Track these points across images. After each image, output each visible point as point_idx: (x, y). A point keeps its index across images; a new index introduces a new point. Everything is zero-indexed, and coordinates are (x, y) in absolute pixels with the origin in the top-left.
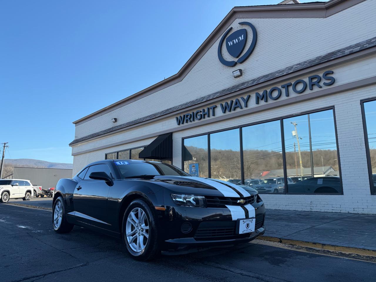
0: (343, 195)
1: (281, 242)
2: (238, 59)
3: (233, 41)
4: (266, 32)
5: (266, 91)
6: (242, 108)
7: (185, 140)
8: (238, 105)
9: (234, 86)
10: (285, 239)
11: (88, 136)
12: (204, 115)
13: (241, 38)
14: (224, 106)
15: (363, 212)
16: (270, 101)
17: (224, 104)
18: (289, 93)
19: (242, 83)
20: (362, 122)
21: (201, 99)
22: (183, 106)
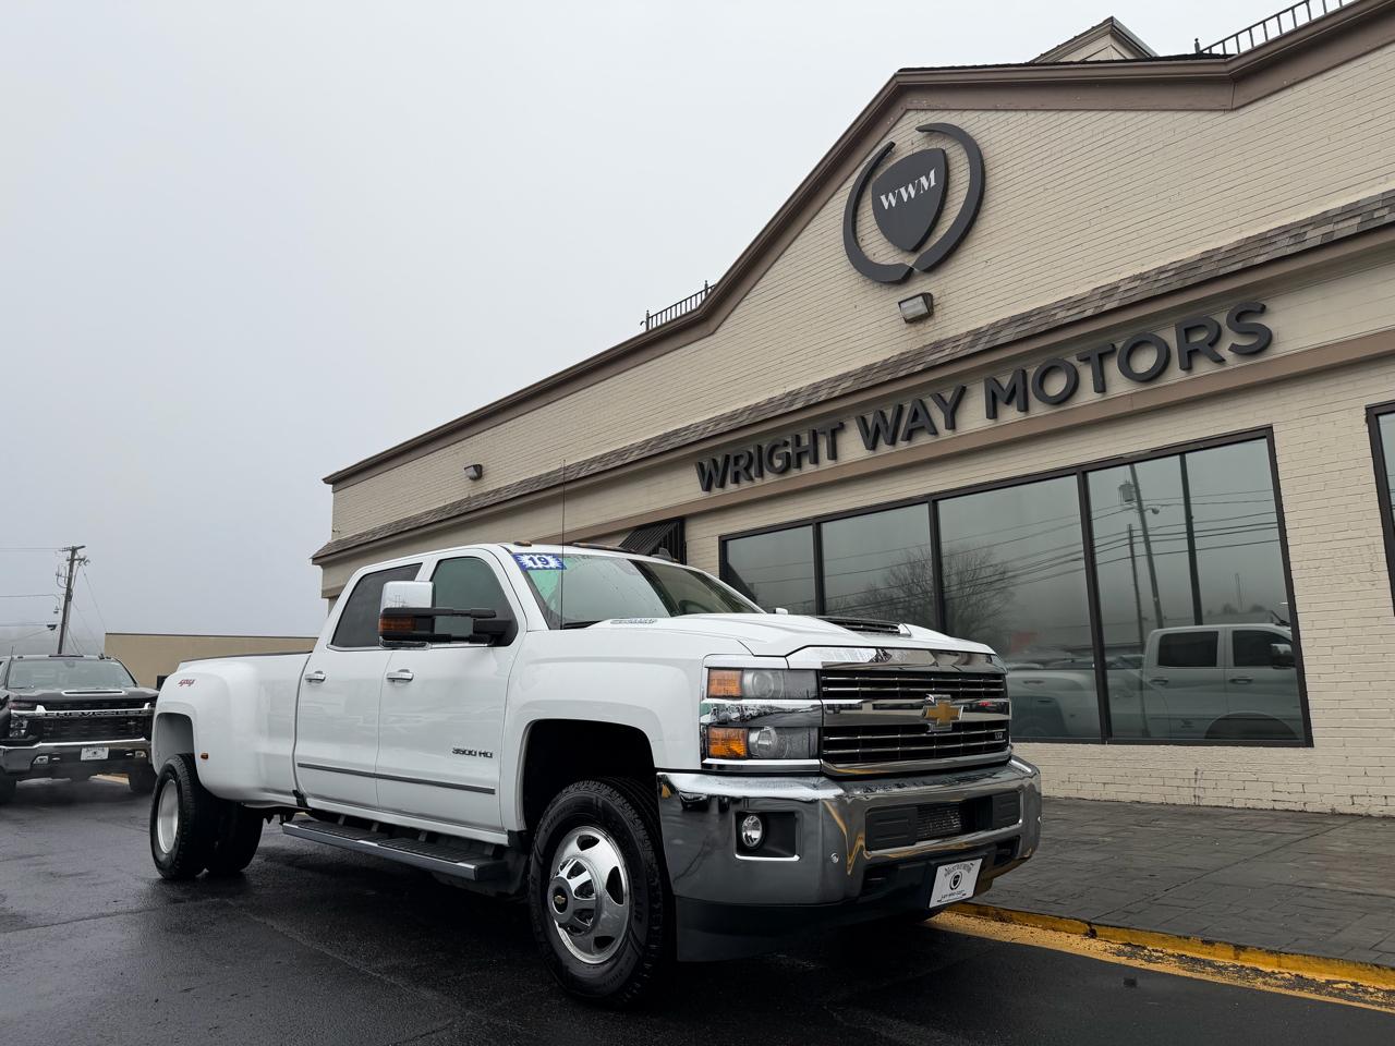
0: (1313, 746)
1: (1093, 934)
3: (899, 192)
4: (1018, 161)
5: (1024, 371)
6: (935, 433)
7: (730, 543)
8: (920, 423)
9: (902, 354)
10: (1107, 926)
11: (382, 528)
12: (799, 456)
13: (928, 181)
14: (870, 424)
15: (1385, 808)
16: (1038, 409)
17: (870, 418)
18: (1107, 385)
19: (935, 343)
20: (1375, 485)
21: (787, 399)
22: (721, 425)
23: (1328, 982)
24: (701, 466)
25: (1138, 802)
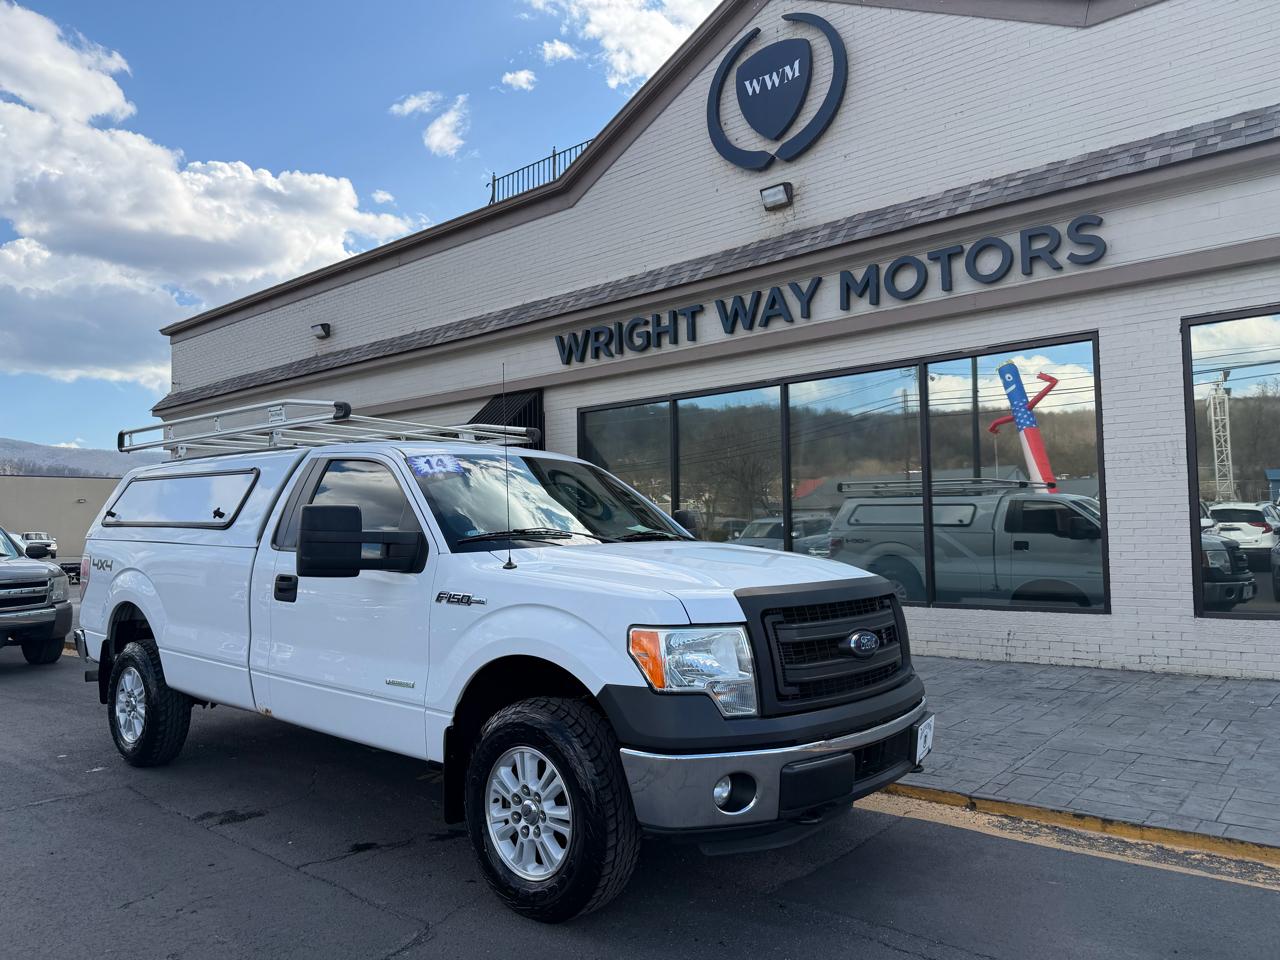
0: (1110, 613)
1: (972, 806)
2: (780, 144)
3: (764, 79)
4: (880, 58)
5: (877, 266)
6: (791, 320)
7: (587, 415)
8: (777, 308)
9: (762, 241)
10: (987, 800)
11: (226, 383)
12: (659, 336)
13: (792, 71)
14: (729, 308)
15: (1167, 666)
16: (888, 304)
17: (729, 303)
18: (954, 284)
19: (793, 232)
20: (1183, 389)
21: (648, 279)
22: (581, 301)
23: (1186, 853)
24: (560, 340)
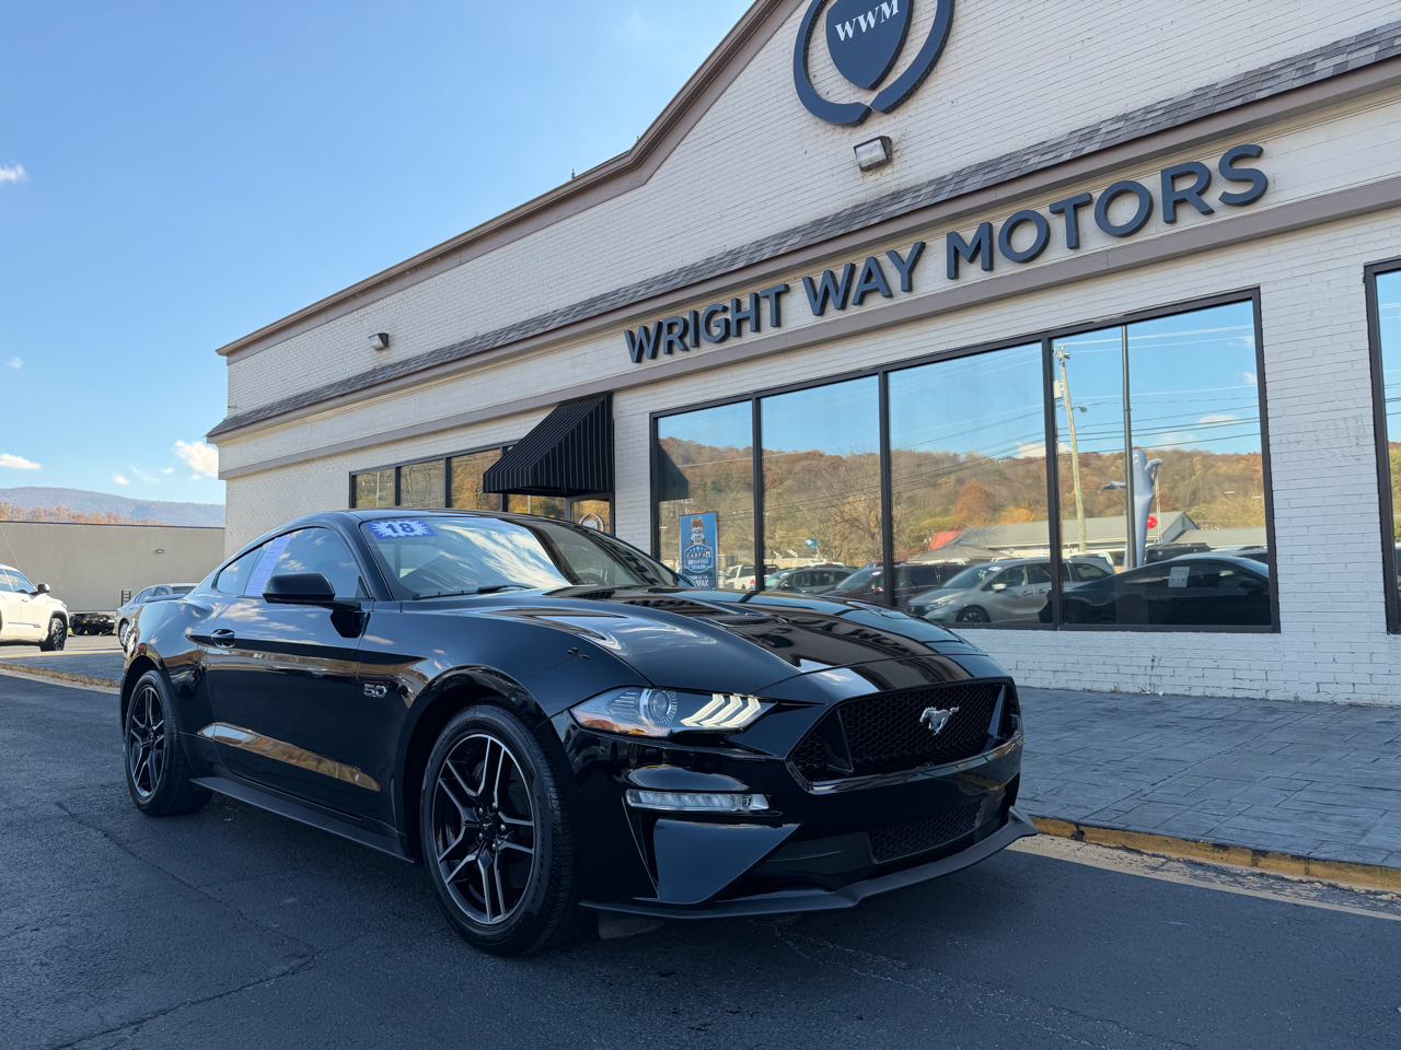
0: (1279, 631)
1: (1079, 836)
2: (874, 95)
3: (857, 21)
5: (990, 225)
6: (890, 296)
7: (661, 421)
8: (873, 280)
9: (857, 206)
10: (1099, 827)
11: (281, 403)
12: (739, 322)
13: (890, 8)
14: (818, 286)
15: (1351, 696)
16: (1004, 268)
17: (818, 279)
18: (1081, 240)
19: (893, 193)
20: (1368, 351)
21: (726, 259)
22: (651, 289)
24: (630, 335)
25: (1090, 691)
